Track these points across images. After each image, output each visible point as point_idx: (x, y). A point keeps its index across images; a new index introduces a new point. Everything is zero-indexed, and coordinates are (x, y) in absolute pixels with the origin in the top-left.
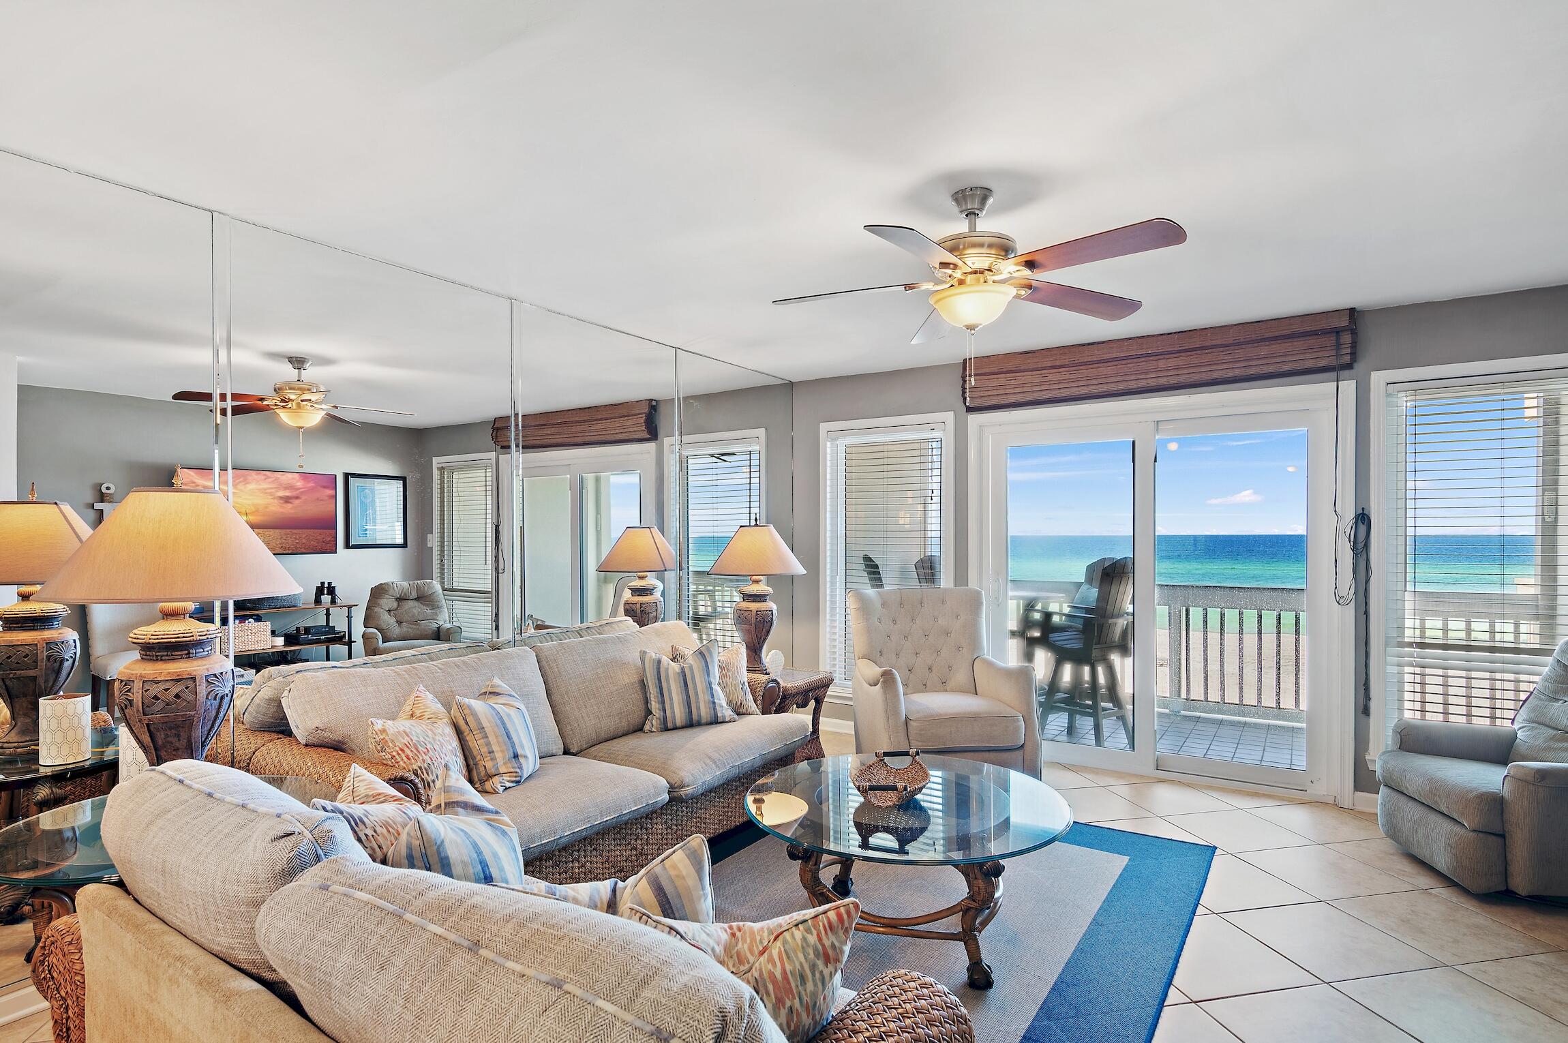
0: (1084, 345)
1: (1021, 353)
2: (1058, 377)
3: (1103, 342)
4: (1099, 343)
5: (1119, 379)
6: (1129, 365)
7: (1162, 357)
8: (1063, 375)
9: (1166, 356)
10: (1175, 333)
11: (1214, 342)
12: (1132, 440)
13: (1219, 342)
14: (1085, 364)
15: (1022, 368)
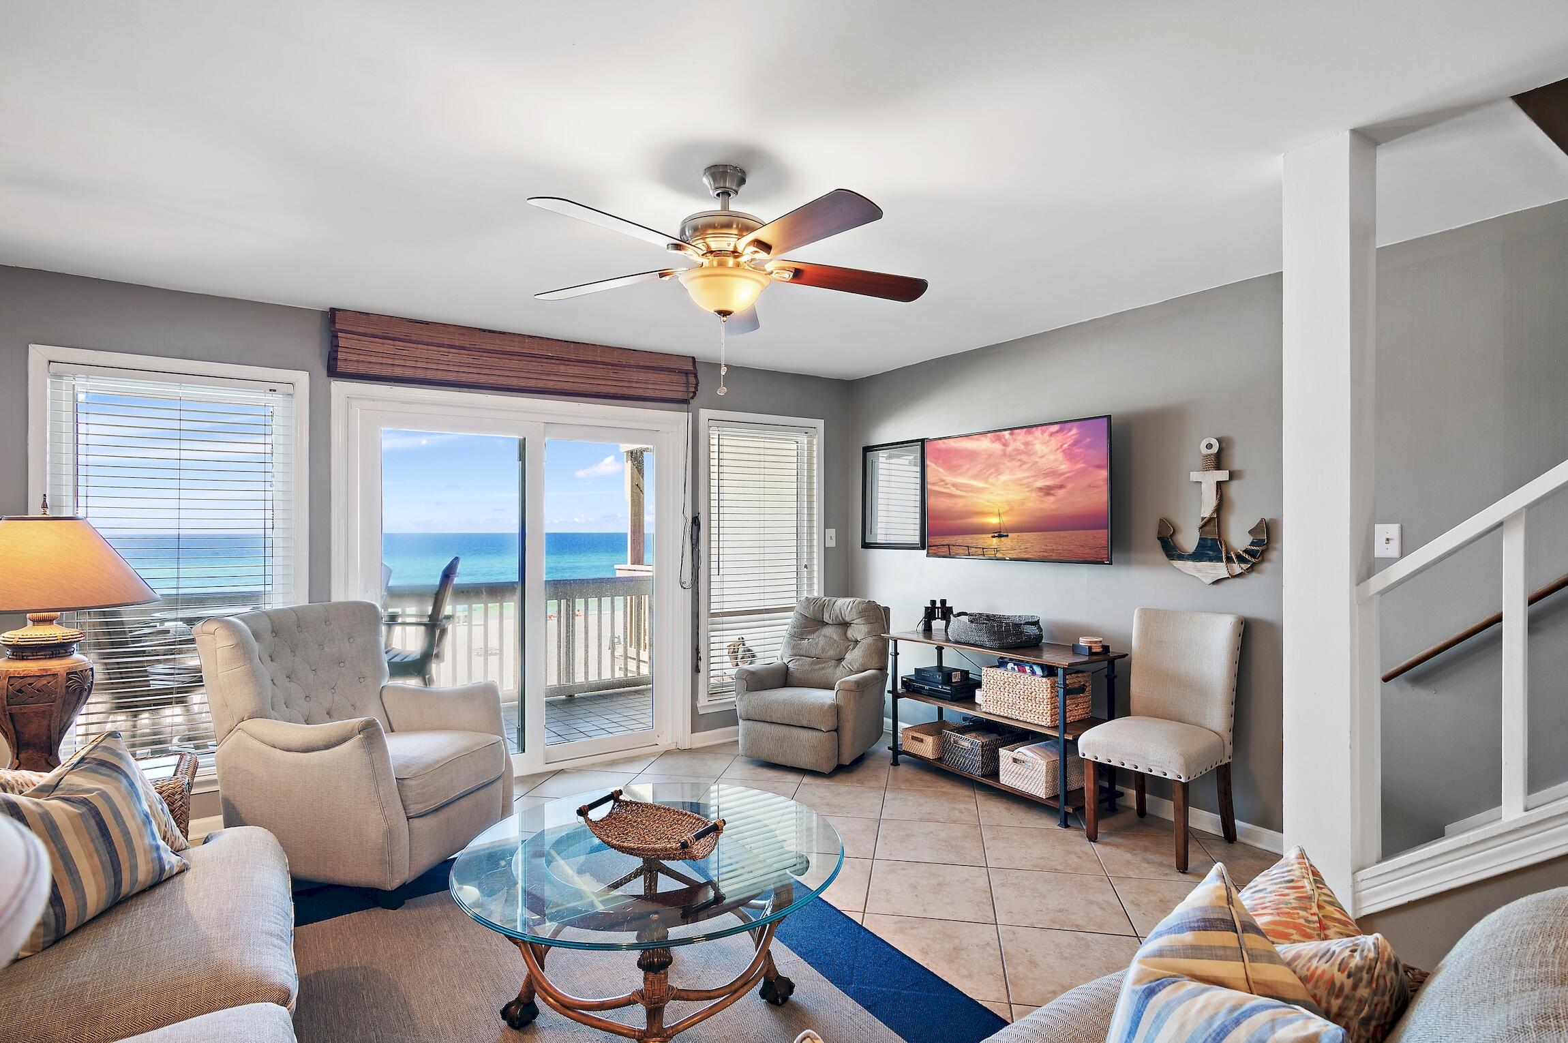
0: (484, 331)
1: (411, 321)
2: (459, 358)
3: (504, 333)
4: (500, 333)
5: (522, 375)
6: (532, 363)
7: (562, 362)
8: (463, 357)
9: (566, 363)
10: (570, 342)
11: (603, 359)
12: (518, 437)
13: (607, 360)
14: (489, 351)
15: (414, 338)
